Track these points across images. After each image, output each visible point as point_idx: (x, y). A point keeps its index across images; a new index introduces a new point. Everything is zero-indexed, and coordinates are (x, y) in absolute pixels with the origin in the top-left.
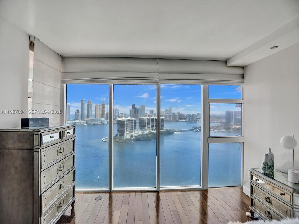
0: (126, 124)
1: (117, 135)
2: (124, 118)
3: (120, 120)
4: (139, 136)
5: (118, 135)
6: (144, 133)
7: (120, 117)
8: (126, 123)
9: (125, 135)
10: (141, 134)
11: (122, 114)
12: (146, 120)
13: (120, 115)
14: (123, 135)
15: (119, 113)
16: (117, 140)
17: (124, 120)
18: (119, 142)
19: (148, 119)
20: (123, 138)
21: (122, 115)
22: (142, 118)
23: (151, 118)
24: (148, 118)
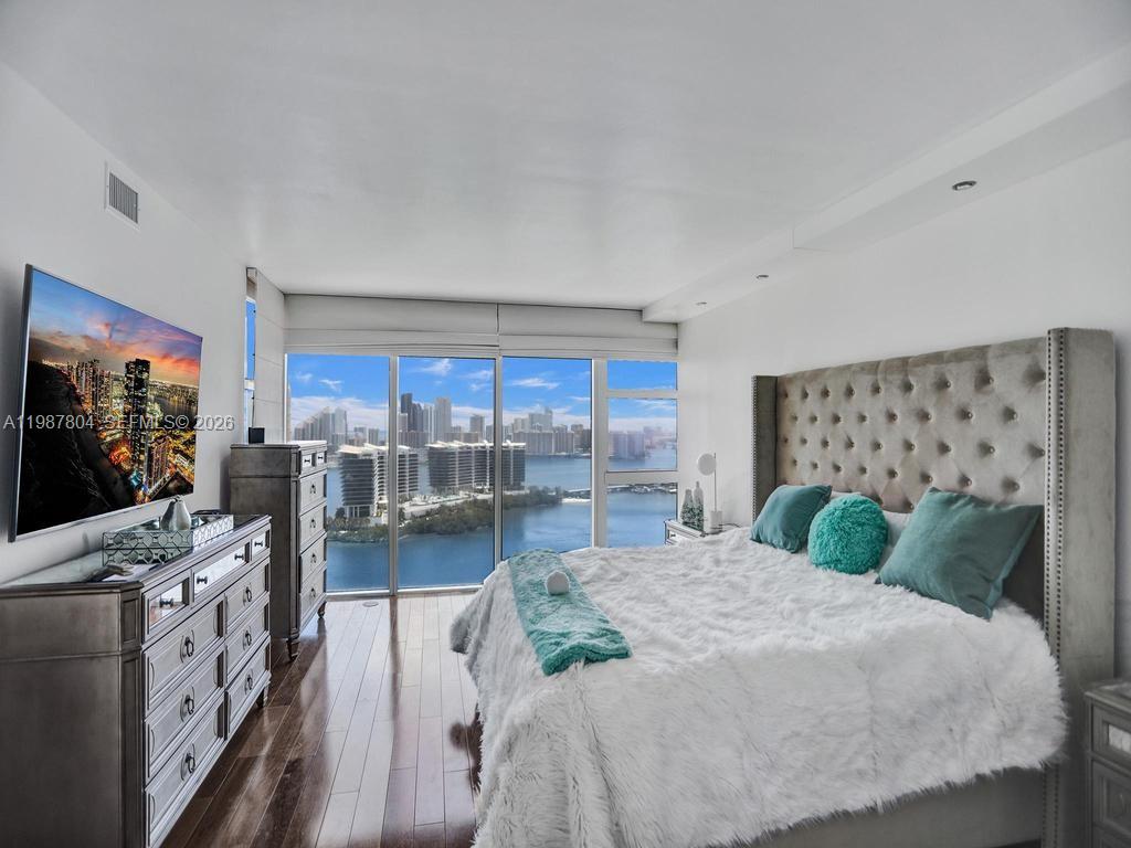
0: (376, 469)
1: (340, 513)
2: (369, 448)
3: (355, 456)
4: (428, 513)
5: (347, 515)
6: (448, 503)
7: (351, 443)
8: (376, 465)
9: (374, 511)
10: (437, 506)
11: (362, 430)
12: (453, 453)
13: (352, 435)
14: (365, 513)
15: (351, 428)
16: (343, 532)
17: (370, 455)
18: (349, 541)
19: (460, 448)
20: (364, 525)
21: (360, 434)
22: (439, 445)
23: (476, 447)
24: (464, 444)
